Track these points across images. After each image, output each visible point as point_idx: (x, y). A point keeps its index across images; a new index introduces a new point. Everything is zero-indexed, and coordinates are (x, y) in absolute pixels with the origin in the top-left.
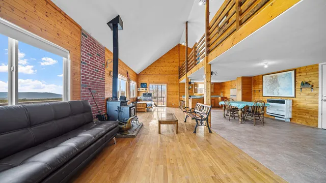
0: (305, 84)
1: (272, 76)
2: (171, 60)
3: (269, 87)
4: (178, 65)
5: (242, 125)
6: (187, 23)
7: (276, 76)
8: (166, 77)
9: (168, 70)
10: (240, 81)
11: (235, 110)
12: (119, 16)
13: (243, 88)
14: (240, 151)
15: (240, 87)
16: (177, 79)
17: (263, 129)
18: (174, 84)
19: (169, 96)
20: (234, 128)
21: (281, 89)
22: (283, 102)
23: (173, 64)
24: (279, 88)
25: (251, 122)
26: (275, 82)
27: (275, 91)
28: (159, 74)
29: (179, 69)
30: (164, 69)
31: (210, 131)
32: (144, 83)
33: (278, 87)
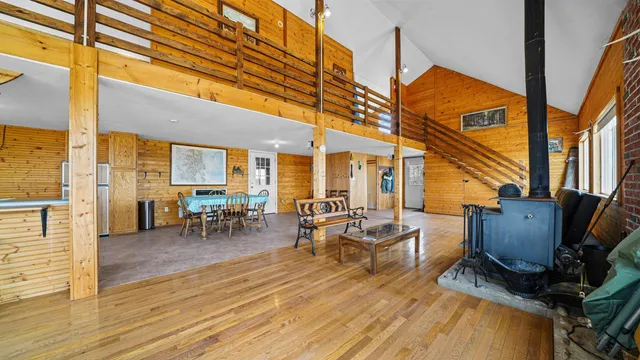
0: (237, 170)
1: (193, 150)
3: (185, 168)
7: (200, 151)
21: (208, 172)
24: (205, 171)
26: (196, 162)
27: (198, 176)
33: (203, 171)
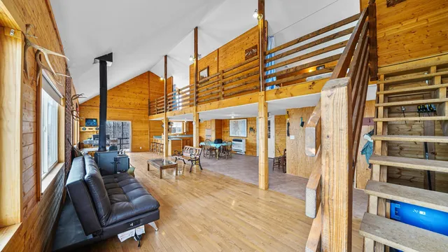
0: (251, 129)
1: (235, 121)
2: (138, 90)
3: (233, 129)
4: (147, 97)
5: (219, 161)
6: (166, 57)
7: (237, 122)
8: (131, 111)
9: (133, 102)
10: (214, 123)
11: (212, 149)
12: (112, 53)
13: (216, 129)
14: (224, 175)
15: (214, 128)
16: (147, 116)
17: (232, 161)
18: (142, 122)
19: (136, 137)
20: (215, 163)
21: (240, 131)
22: (241, 141)
23: (140, 95)
25: (224, 158)
26: (236, 125)
28: (120, 107)
29: (149, 103)
30: (127, 101)
31: (201, 169)
32: (92, 119)
33: (238, 130)
